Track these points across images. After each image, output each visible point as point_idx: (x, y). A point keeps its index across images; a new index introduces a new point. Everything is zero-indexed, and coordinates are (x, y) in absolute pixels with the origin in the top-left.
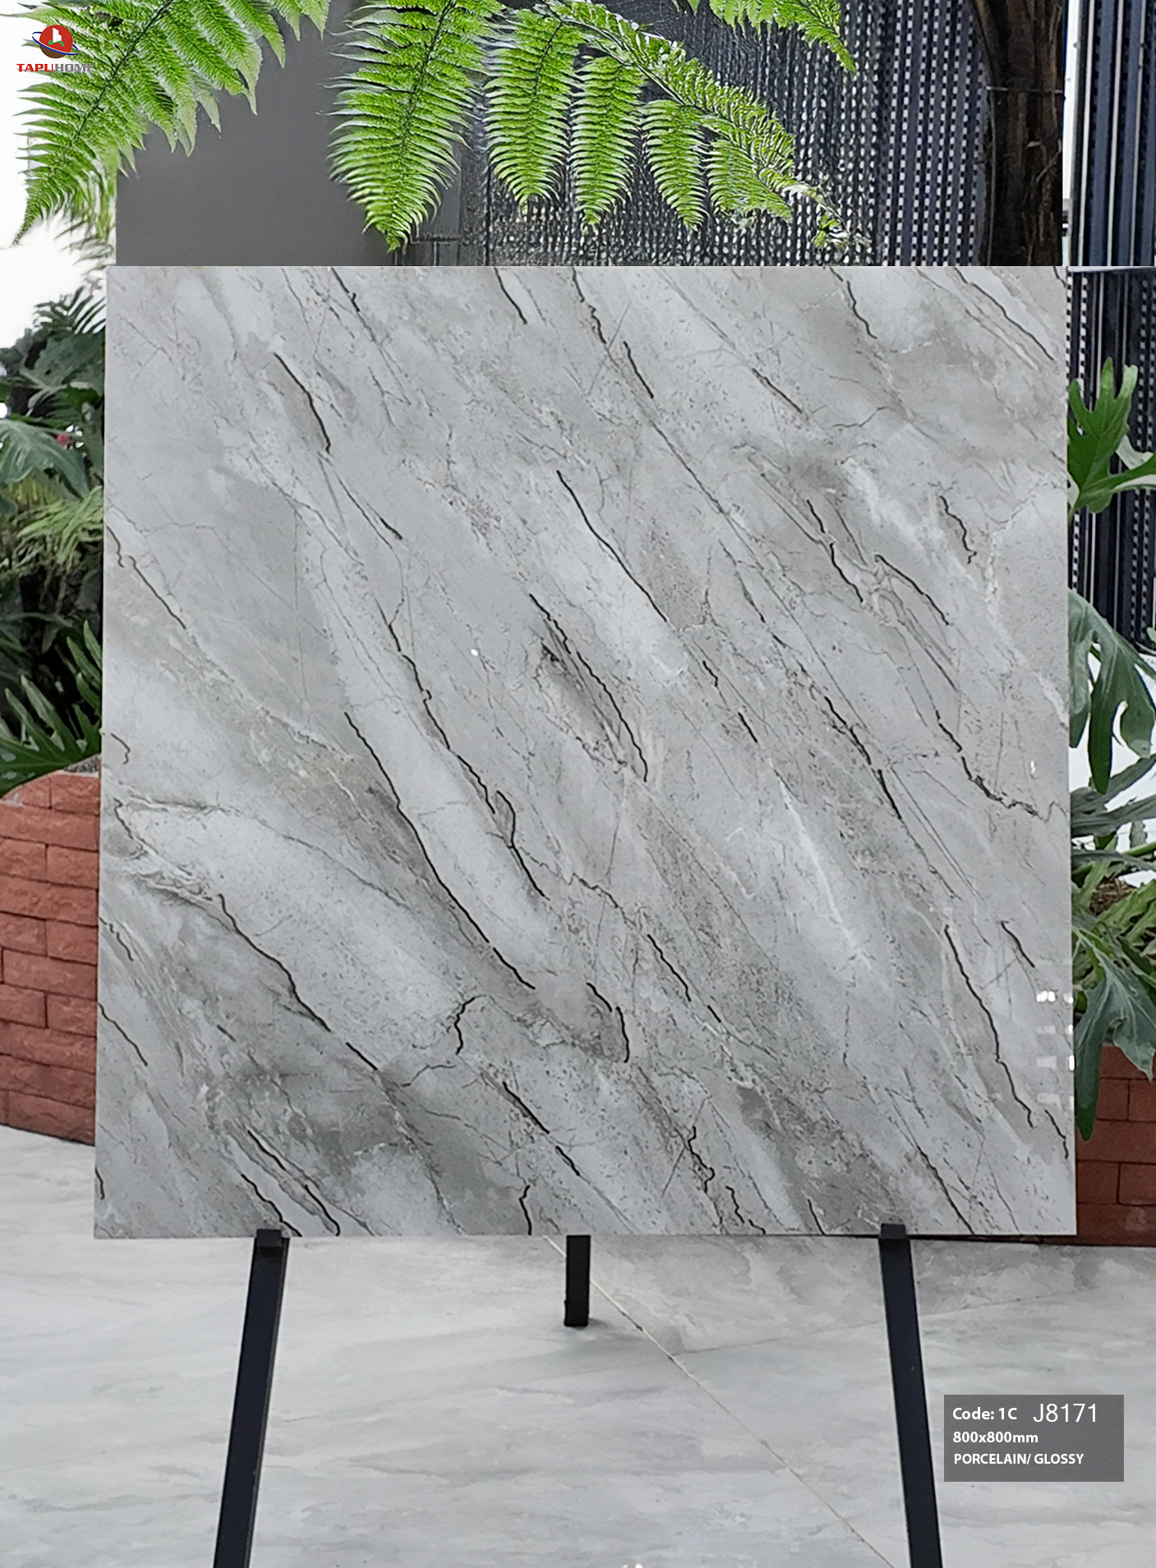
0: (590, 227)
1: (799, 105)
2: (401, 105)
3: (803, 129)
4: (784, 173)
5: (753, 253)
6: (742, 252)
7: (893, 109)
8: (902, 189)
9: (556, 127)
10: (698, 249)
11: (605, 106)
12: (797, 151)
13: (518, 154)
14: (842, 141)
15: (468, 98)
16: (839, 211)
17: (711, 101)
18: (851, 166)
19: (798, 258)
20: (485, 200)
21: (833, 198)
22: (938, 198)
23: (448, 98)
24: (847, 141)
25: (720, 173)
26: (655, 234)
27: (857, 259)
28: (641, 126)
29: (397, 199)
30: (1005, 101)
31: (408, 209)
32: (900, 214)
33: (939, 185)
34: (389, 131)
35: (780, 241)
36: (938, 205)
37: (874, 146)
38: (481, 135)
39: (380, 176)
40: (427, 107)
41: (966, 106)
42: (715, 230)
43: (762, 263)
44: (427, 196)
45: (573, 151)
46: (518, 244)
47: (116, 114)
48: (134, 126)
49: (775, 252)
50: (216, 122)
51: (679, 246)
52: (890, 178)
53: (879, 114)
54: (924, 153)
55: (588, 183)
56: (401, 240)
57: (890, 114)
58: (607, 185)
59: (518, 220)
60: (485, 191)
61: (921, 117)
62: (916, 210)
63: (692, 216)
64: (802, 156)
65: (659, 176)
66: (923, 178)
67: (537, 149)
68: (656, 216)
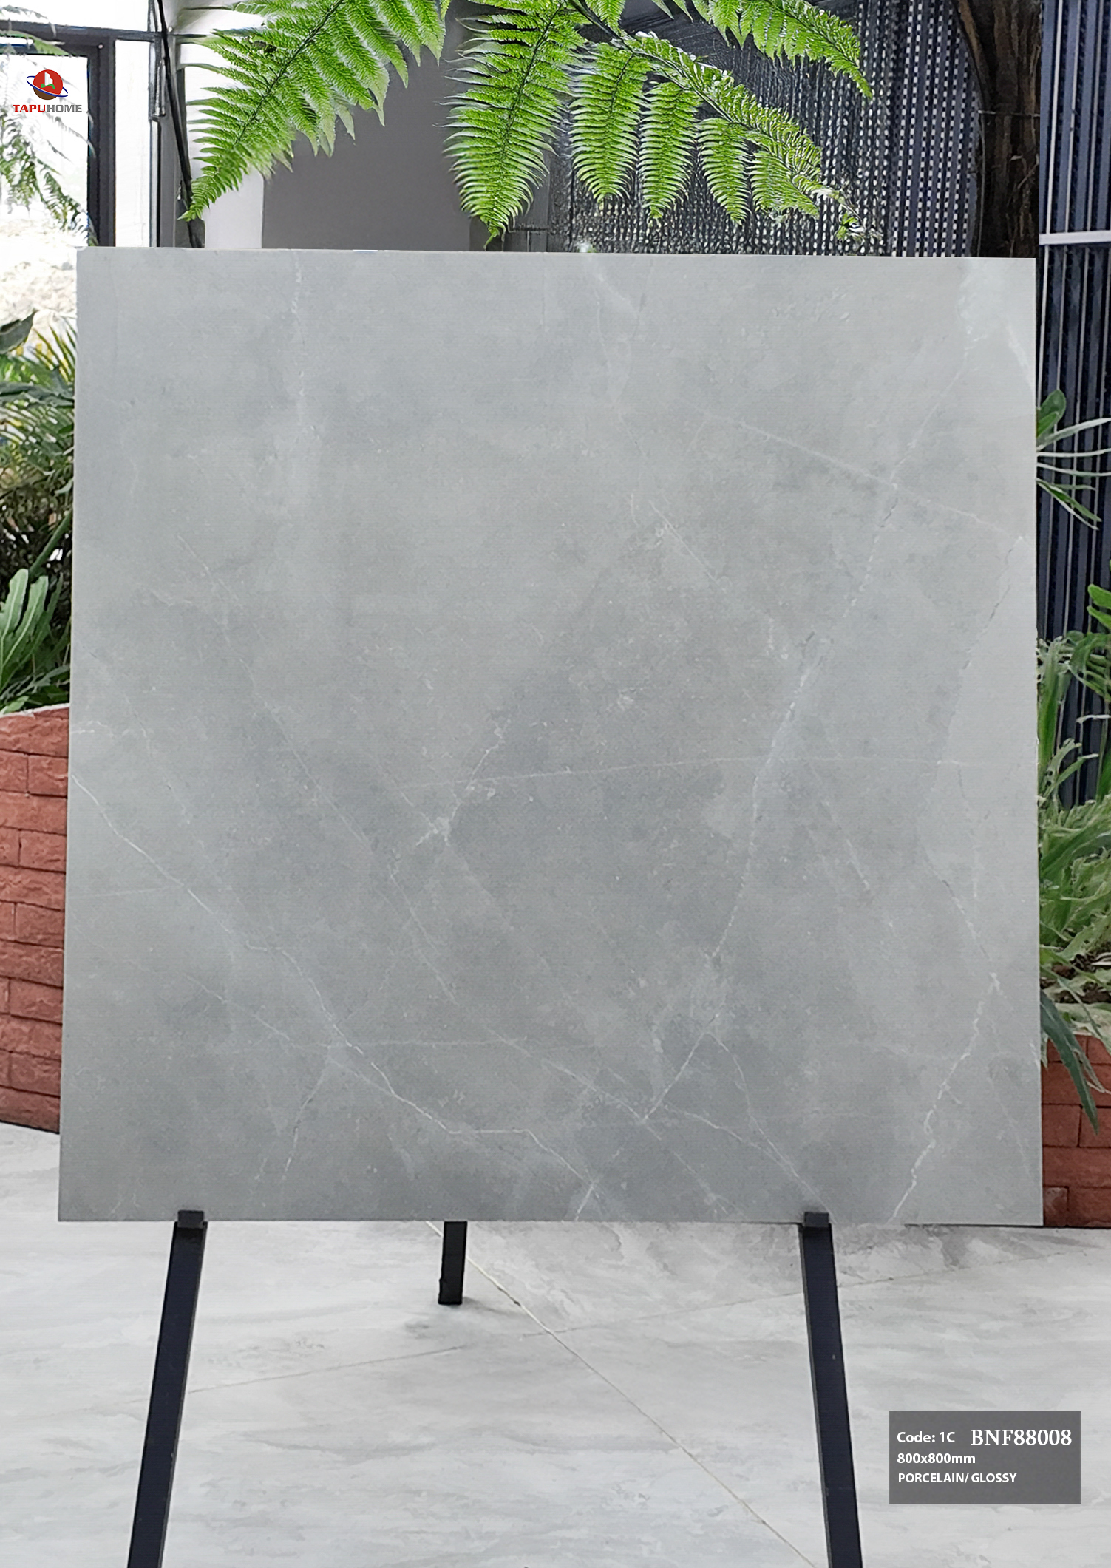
0: (654, 221)
1: (826, 124)
2: (502, 119)
3: (828, 143)
4: (813, 179)
5: (786, 243)
6: (778, 242)
7: (902, 127)
8: (908, 193)
9: (628, 139)
10: (742, 239)
11: (668, 123)
12: (824, 161)
13: (596, 161)
14: (861, 154)
15: (556, 115)
16: (857, 210)
17: (754, 119)
18: (867, 174)
19: (823, 248)
20: (570, 198)
21: (852, 199)
22: (938, 200)
23: (540, 114)
24: (864, 153)
25: (761, 178)
26: (707, 227)
27: (872, 250)
28: (697, 139)
29: (497, 196)
30: (993, 123)
31: (506, 204)
32: (907, 213)
33: (938, 190)
34: (492, 140)
35: (808, 234)
36: (938, 206)
37: (886, 157)
38: (567, 145)
39: (484, 177)
40: (523, 122)
41: (962, 126)
42: (756, 225)
43: (794, 252)
44: (522, 194)
45: (641, 158)
46: (596, 234)
47: (270, 124)
48: (284, 134)
49: (805, 243)
50: (351, 131)
51: (727, 237)
52: (899, 184)
53: (891, 132)
54: (927, 164)
55: (653, 185)
56: (501, 229)
57: (899, 132)
58: (669, 187)
59: (596, 215)
60: (569, 191)
61: (924, 134)
62: (920, 210)
63: (737, 212)
64: (827, 165)
65: (711, 180)
66: (926, 185)
67: (611, 157)
68: (709, 212)
